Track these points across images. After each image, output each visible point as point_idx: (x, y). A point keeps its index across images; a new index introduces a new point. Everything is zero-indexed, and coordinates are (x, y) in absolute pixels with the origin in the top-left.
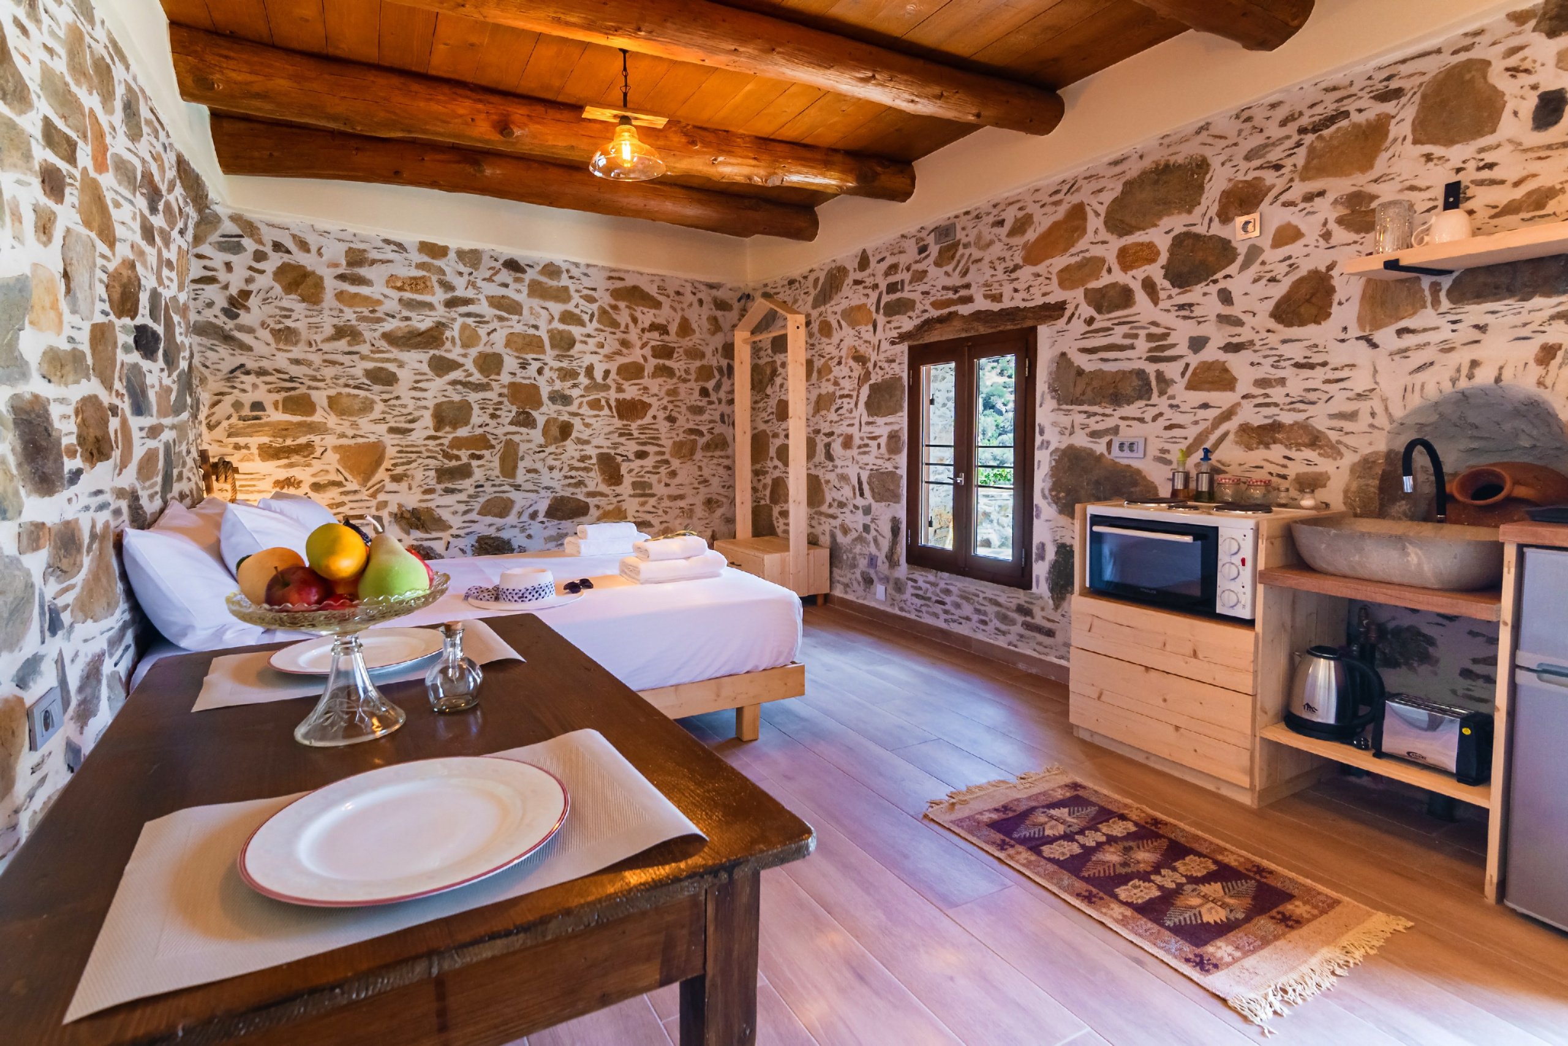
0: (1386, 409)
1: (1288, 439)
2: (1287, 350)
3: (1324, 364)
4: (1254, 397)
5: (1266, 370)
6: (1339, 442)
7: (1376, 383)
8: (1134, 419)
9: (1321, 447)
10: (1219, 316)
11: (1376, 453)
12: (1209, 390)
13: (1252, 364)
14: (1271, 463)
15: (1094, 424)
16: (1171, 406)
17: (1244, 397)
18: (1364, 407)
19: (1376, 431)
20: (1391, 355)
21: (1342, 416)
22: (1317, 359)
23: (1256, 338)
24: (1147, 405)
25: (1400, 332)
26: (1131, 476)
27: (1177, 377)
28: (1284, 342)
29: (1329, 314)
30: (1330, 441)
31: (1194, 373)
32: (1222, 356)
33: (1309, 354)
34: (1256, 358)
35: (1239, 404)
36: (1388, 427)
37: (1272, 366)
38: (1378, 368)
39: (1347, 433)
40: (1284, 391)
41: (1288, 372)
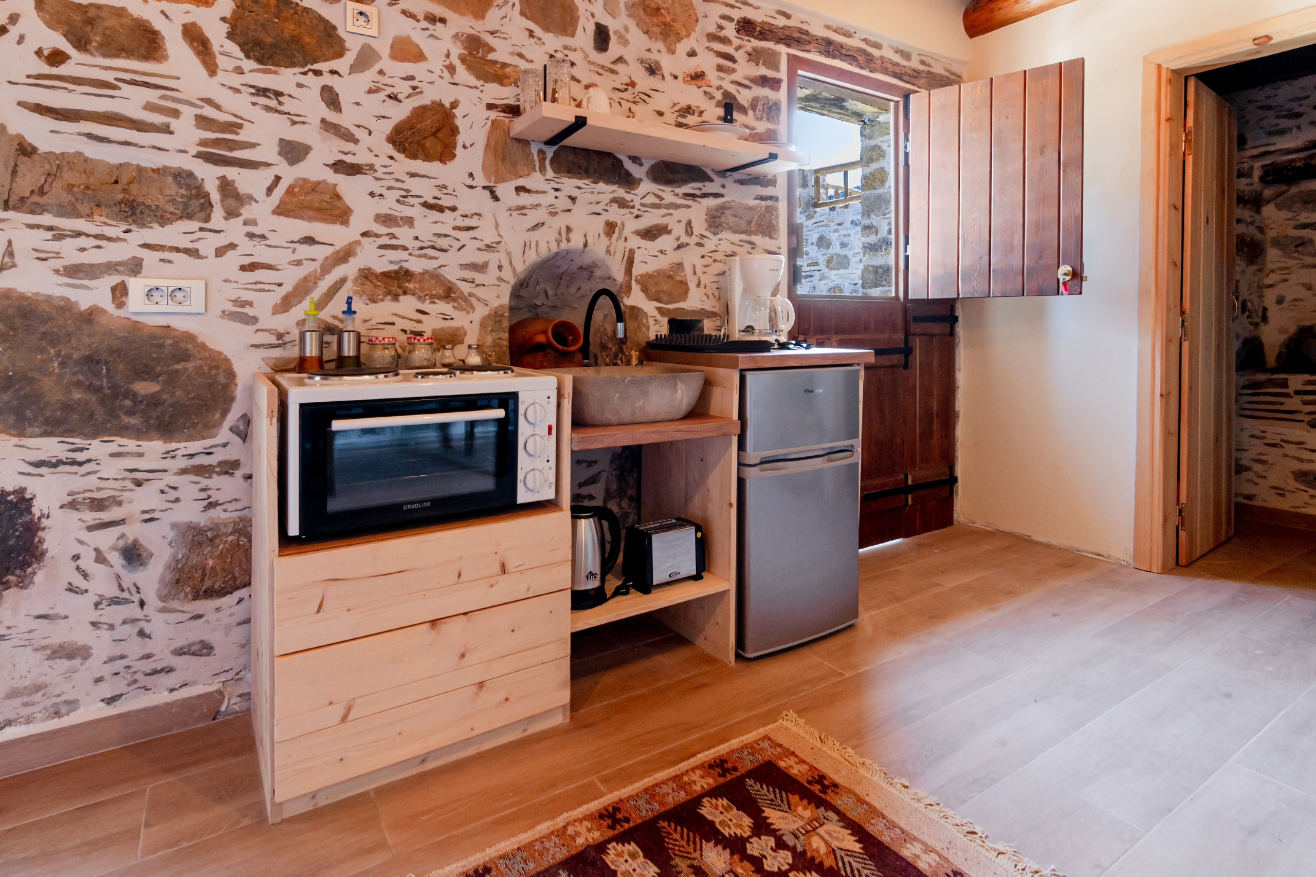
0: (511, 263)
1: (422, 289)
2: (415, 186)
3: (453, 209)
4: (377, 236)
5: (388, 205)
6: (470, 294)
7: (500, 236)
8: (178, 250)
9: (454, 300)
10: (323, 121)
11: (502, 306)
12: (310, 219)
13: (372, 194)
14: (403, 318)
15: (70, 252)
16: (251, 236)
17: (365, 234)
18: (493, 259)
19: (502, 284)
20: (510, 209)
21: (474, 267)
22: (446, 202)
23: (377, 163)
24: (201, 229)
25: (520, 189)
26: (175, 344)
27: (259, 194)
28: (413, 175)
29: (455, 156)
30: (462, 293)
31: (290, 191)
32: (332, 177)
33: (438, 194)
34: (377, 188)
35: (358, 243)
36: (513, 281)
37: (398, 201)
38: (499, 222)
39: (478, 285)
40: (413, 232)
41: (416, 212)
